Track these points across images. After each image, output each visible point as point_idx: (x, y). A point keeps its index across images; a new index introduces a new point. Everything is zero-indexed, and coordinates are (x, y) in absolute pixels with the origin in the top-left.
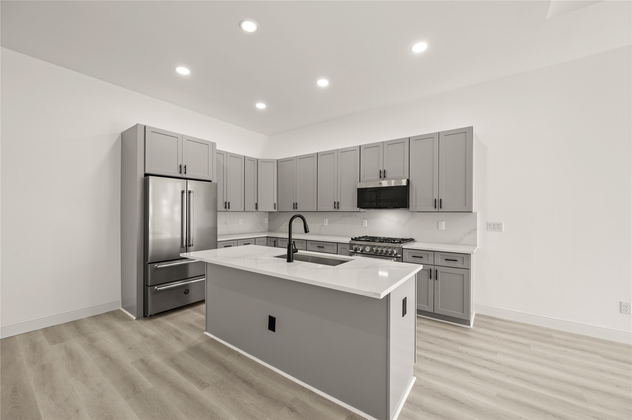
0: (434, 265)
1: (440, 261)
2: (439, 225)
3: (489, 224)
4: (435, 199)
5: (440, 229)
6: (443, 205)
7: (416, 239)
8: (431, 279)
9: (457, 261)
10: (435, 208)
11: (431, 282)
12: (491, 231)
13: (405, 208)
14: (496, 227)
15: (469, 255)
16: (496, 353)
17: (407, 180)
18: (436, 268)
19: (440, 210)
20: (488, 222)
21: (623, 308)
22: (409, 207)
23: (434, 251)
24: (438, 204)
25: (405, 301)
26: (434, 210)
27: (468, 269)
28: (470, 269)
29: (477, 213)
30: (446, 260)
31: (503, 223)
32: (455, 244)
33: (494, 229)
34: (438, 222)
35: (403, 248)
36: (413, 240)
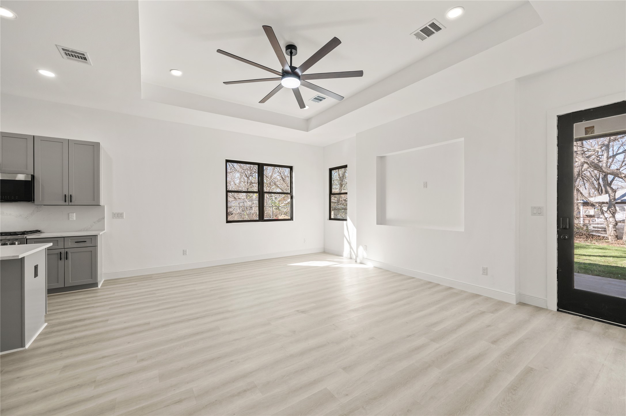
0: (64, 248)
1: (69, 244)
2: (70, 217)
3: (114, 214)
4: (65, 195)
5: (70, 219)
6: (73, 199)
7: (42, 231)
8: (61, 260)
9: (86, 241)
10: (65, 202)
11: (61, 263)
12: (116, 218)
13: (29, 201)
14: (119, 215)
15: (96, 236)
16: (114, 293)
17: (32, 175)
18: (66, 250)
19: (70, 204)
20: (113, 213)
21: (184, 252)
22: (34, 201)
23: (64, 237)
24: (68, 199)
25: (36, 267)
26: (64, 204)
27: (96, 246)
28: (97, 246)
29: (104, 206)
30: (75, 242)
31: (124, 213)
32: (86, 231)
33: (118, 217)
34: (69, 213)
35: (27, 239)
36: (39, 231)
